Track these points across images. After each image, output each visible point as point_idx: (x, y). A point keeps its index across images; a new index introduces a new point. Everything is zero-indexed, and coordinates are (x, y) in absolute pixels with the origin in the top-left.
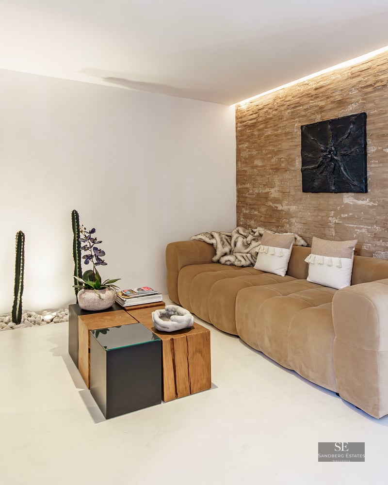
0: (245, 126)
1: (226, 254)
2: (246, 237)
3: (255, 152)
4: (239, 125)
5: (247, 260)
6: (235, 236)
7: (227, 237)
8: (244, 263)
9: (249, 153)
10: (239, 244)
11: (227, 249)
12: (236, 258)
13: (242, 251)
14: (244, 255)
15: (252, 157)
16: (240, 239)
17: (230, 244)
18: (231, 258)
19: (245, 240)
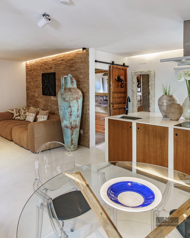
0: (28, 70)
1: (17, 116)
2: (25, 110)
3: (31, 80)
4: (27, 69)
5: (24, 118)
6: (22, 110)
7: (18, 110)
8: (23, 119)
9: (30, 80)
10: (22, 113)
11: (18, 115)
12: (21, 117)
13: (23, 115)
14: (23, 116)
15: (30, 82)
16: (23, 111)
17: (19, 113)
18: (19, 118)
19: (24, 111)
